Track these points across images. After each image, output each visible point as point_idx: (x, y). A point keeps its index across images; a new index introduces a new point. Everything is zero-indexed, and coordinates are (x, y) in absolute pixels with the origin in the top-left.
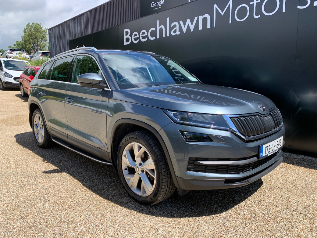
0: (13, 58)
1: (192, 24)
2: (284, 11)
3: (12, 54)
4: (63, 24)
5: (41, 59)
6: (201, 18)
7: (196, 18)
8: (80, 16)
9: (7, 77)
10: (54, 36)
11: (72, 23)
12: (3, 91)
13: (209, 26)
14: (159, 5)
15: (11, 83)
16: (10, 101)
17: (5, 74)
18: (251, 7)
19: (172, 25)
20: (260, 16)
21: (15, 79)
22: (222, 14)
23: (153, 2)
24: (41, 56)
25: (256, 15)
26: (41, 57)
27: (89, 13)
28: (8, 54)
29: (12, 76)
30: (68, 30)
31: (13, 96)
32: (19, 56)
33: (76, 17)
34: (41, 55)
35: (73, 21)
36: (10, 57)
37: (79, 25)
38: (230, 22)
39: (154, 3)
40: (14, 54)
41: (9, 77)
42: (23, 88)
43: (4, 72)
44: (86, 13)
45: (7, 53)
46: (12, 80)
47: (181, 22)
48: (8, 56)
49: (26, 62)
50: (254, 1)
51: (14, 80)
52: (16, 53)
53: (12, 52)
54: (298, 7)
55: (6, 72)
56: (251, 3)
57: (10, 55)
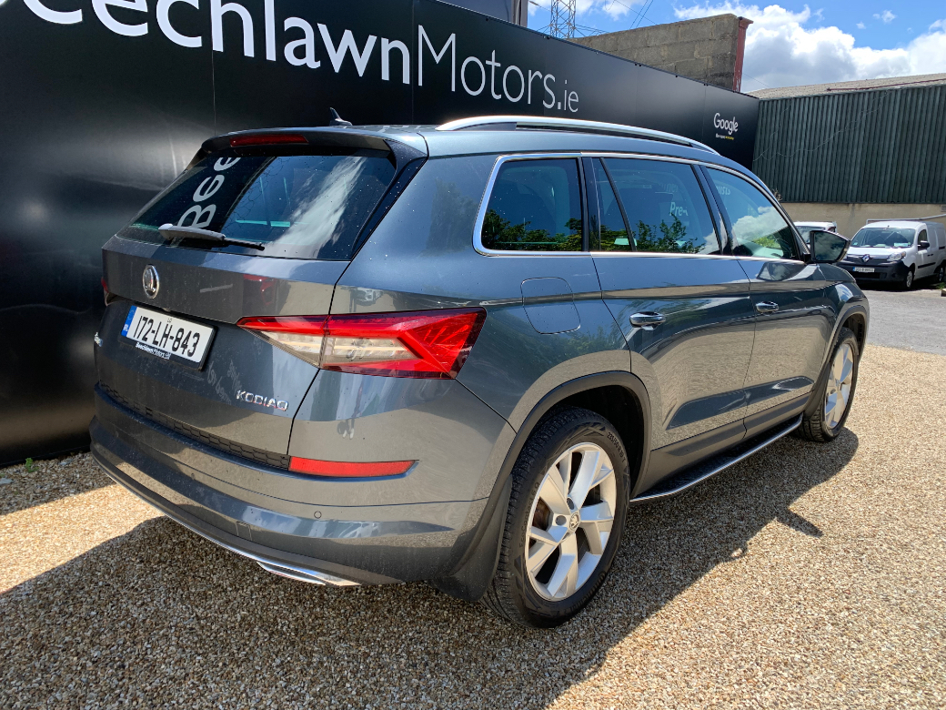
13: (406, 80)
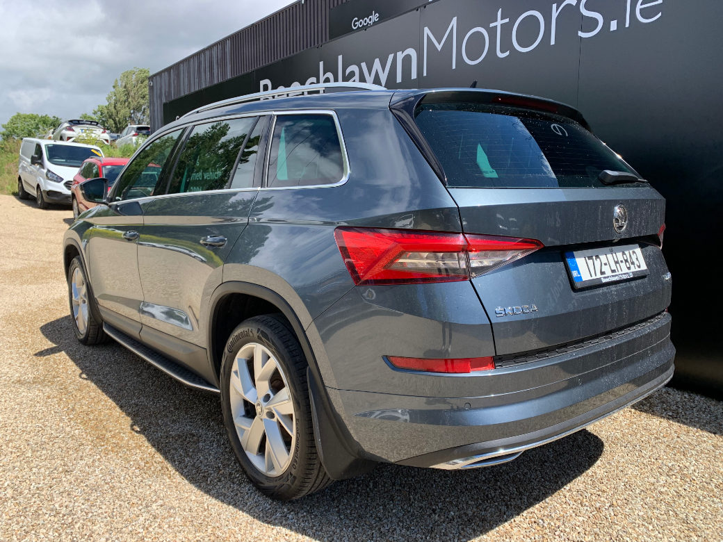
0: (73, 141)
1: (384, 69)
2: (553, 42)
3: (73, 130)
4: (177, 66)
5: (134, 141)
6: (400, 56)
7: (391, 57)
8: (210, 48)
9: (51, 180)
10: (159, 91)
11: (194, 65)
12: (41, 210)
14: (368, 24)
15: (60, 194)
16: (47, 233)
17: (47, 175)
18: (492, 32)
19: (348, 71)
20: (508, 53)
21: (68, 184)
22: (439, 47)
23: (356, 19)
24: (134, 135)
25: (502, 51)
26: (134, 138)
27: (228, 42)
28: (64, 132)
29: (62, 179)
30: (186, 80)
31: (56, 222)
32: (87, 136)
33: (203, 51)
34: (133, 133)
35: (196, 59)
36: (69, 138)
37: (208, 69)
38: (454, 67)
39: (358, 21)
40: (77, 131)
41: (55, 181)
42: (78, 205)
43: (45, 171)
44: (222, 43)
45: (63, 129)
46: (60, 188)
47: (364, 65)
48: (64, 134)
49: (95, 149)
50: (496, 21)
51: (66, 186)
52: (82, 130)
53: (74, 128)
54: (580, 34)
55: (49, 171)
56: (492, 25)
57: (69, 133)
